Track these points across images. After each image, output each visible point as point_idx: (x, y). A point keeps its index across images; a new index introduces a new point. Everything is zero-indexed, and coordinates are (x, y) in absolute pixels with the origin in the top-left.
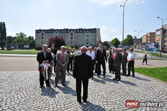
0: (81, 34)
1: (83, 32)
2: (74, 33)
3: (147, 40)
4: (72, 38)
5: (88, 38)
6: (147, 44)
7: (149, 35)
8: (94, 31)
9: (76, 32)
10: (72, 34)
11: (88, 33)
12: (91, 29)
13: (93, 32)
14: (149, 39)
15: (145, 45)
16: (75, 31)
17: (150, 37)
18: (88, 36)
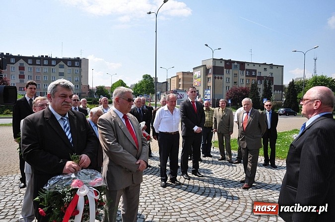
0: (46, 69)
1: (50, 64)
2: (26, 66)
3: (179, 86)
4: (22, 77)
6: (180, 93)
7: (181, 77)
8: (77, 64)
9: (34, 63)
10: (22, 68)
11: (62, 67)
12: (70, 60)
13: (73, 65)
14: (181, 83)
15: (178, 94)
16: (30, 61)
17: (183, 81)
18: (61, 74)
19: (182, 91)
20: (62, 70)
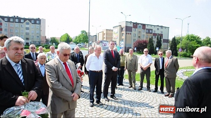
0: (17, 25)
1: (20, 22)
2: (3, 22)
3: (104, 38)
5: (28, 31)
6: (104, 43)
7: (105, 32)
8: (37, 21)
9: (9, 21)
11: (28, 24)
12: (33, 19)
13: (35, 23)
15: (103, 43)
16: (6, 20)
18: (27, 29)
19: (106, 41)
20: (27, 26)
